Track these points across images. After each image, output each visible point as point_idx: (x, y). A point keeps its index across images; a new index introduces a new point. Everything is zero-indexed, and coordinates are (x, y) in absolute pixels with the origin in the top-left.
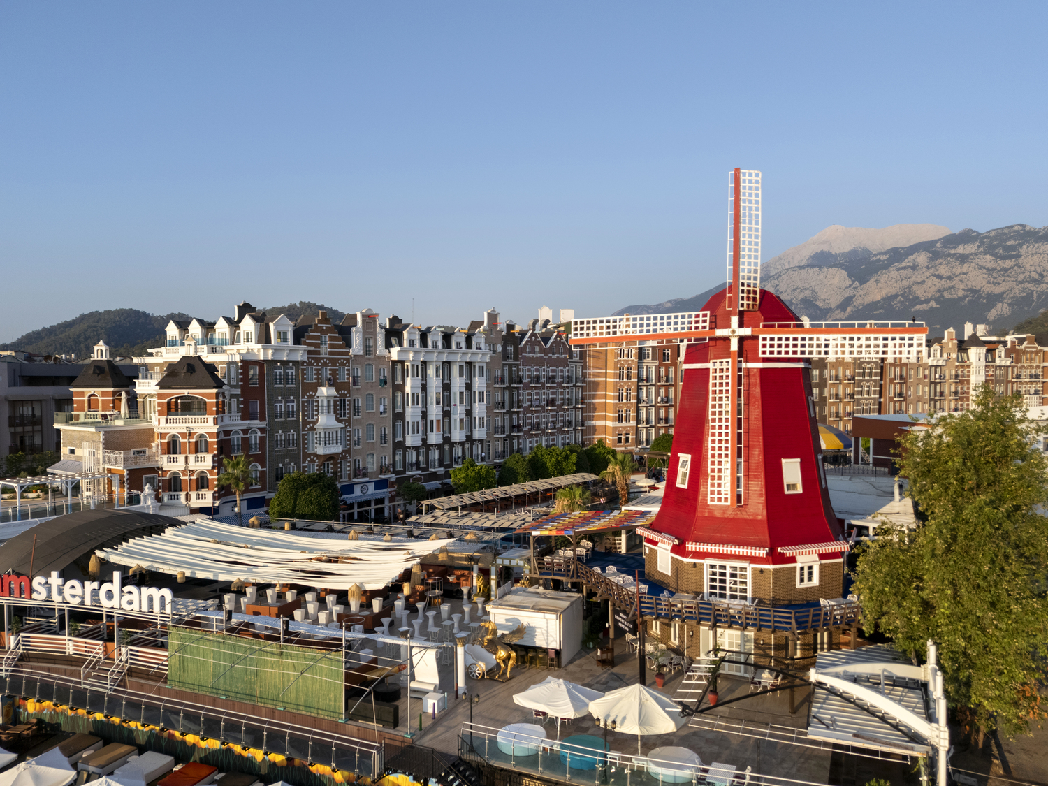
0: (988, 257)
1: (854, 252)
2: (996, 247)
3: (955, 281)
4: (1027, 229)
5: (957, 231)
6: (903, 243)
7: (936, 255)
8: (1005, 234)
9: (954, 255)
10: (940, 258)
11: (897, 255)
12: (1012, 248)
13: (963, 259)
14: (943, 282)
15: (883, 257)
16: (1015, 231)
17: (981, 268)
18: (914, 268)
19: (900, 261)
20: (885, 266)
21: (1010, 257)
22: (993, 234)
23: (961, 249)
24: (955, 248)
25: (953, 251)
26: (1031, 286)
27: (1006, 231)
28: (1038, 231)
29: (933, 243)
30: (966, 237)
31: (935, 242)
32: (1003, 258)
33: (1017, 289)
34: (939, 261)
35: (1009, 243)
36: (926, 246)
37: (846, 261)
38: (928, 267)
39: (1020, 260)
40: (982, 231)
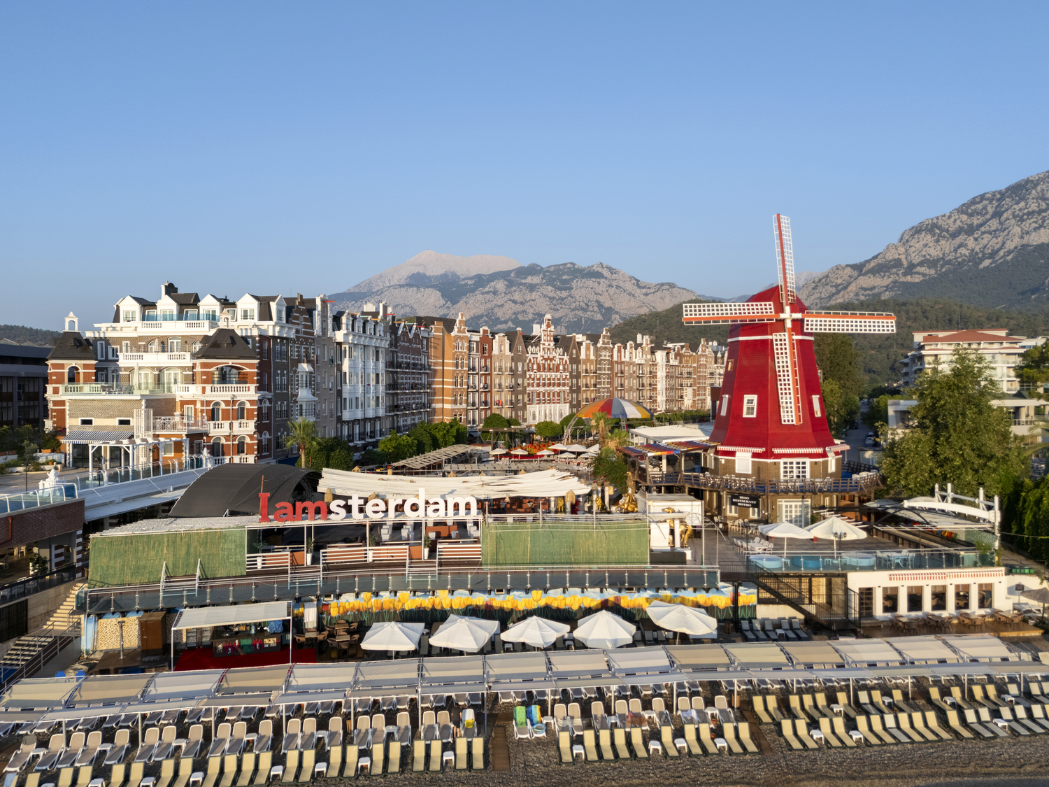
0: (550, 288)
1: (445, 276)
2: (555, 280)
3: (526, 307)
4: (576, 267)
5: (526, 265)
6: (486, 271)
7: (511, 284)
8: (561, 270)
9: (525, 284)
10: (515, 286)
11: (481, 281)
12: (566, 282)
13: (532, 288)
14: (517, 306)
15: (470, 282)
16: (568, 268)
17: (545, 296)
18: (495, 293)
19: (484, 286)
20: (473, 290)
21: (565, 289)
22: (552, 269)
23: (529, 280)
24: (525, 278)
25: (523, 281)
26: (580, 313)
27: (561, 267)
28: (584, 270)
29: (508, 273)
30: (532, 270)
31: (510, 272)
32: (561, 289)
33: (571, 315)
34: (514, 288)
35: (564, 277)
36: (503, 275)
37: (440, 283)
38: (505, 293)
39: (572, 291)
40: (544, 265)
